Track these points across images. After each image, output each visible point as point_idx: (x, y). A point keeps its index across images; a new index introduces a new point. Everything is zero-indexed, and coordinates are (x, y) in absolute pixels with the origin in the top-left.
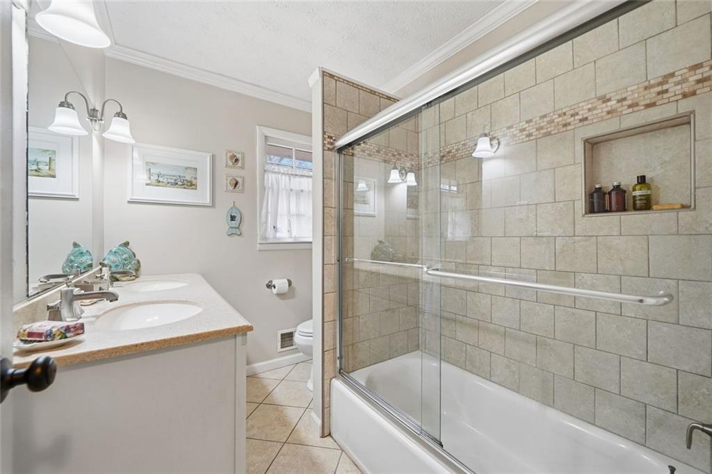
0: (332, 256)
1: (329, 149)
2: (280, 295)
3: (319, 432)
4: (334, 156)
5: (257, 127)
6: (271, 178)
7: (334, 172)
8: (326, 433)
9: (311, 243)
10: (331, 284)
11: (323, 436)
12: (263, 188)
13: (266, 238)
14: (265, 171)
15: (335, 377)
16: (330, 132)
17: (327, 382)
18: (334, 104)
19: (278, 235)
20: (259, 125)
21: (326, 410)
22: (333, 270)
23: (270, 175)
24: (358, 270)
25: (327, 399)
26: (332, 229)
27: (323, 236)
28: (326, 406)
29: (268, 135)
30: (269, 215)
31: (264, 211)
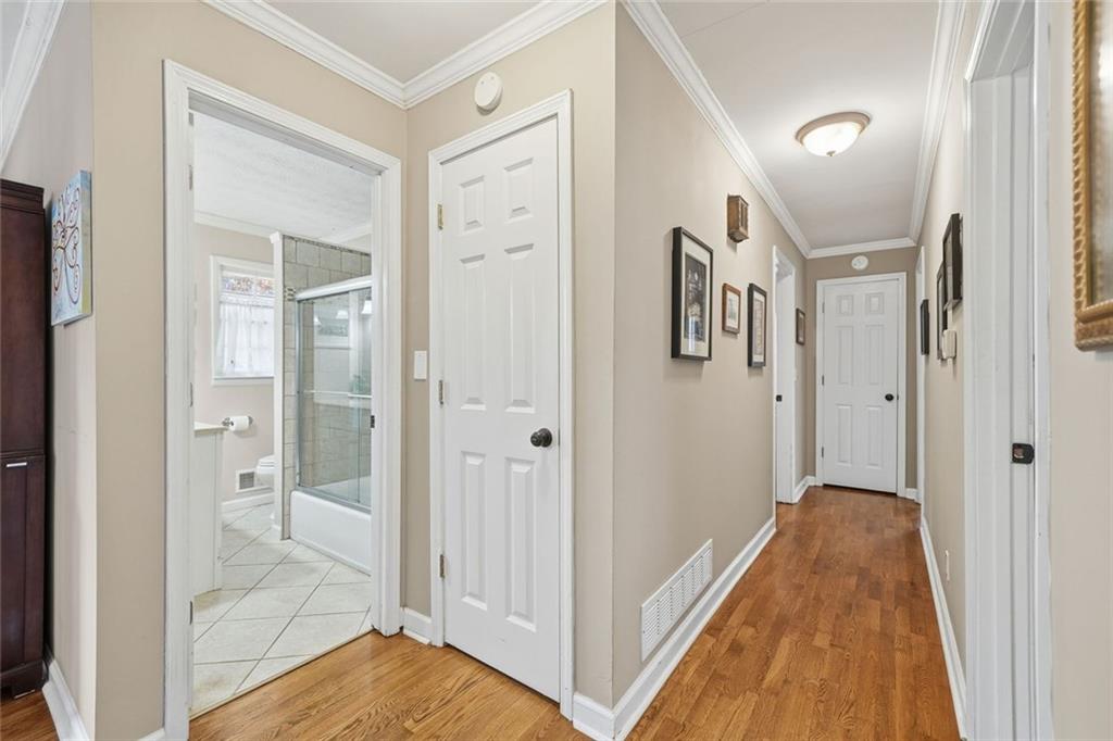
0: (292, 389)
1: (290, 300)
2: (239, 433)
3: (279, 535)
4: (294, 306)
5: (211, 257)
6: (227, 310)
7: (294, 318)
8: (286, 536)
9: (272, 378)
10: (291, 412)
11: (283, 539)
12: (218, 321)
13: (220, 373)
14: (221, 302)
15: (295, 489)
16: (290, 285)
17: (287, 494)
18: (293, 261)
19: (237, 369)
20: (214, 255)
21: (286, 518)
22: (292, 402)
23: (227, 307)
24: (318, 405)
25: (287, 508)
26: (292, 366)
27: (284, 372)
28: (286, 513)
29: (224, 264)
30: (226, 349)
31: (219, 343)
